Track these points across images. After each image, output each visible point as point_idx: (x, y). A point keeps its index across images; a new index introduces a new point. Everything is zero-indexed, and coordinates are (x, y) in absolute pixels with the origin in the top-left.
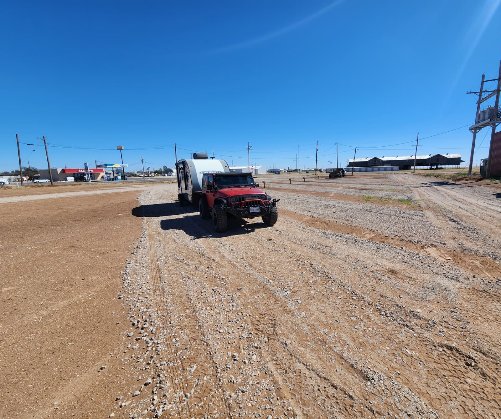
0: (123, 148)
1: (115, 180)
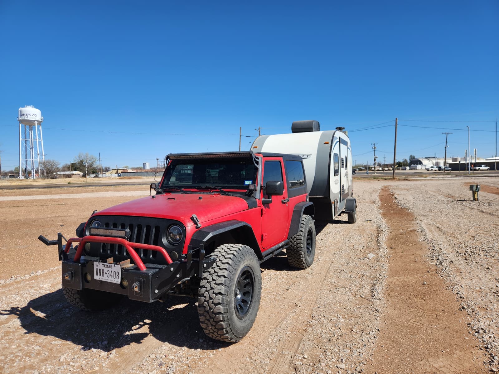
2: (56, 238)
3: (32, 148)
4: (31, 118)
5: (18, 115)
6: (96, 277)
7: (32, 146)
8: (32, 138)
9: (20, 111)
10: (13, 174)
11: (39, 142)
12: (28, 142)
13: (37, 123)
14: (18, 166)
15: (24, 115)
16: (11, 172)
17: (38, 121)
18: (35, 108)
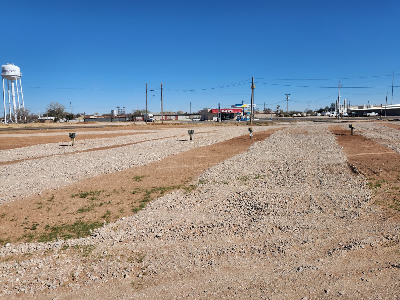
4: (12, 74)
9: (3, 68)
13: (17, 78)
15: (6, 71)
17: (17, 76)
18: (15, 65)
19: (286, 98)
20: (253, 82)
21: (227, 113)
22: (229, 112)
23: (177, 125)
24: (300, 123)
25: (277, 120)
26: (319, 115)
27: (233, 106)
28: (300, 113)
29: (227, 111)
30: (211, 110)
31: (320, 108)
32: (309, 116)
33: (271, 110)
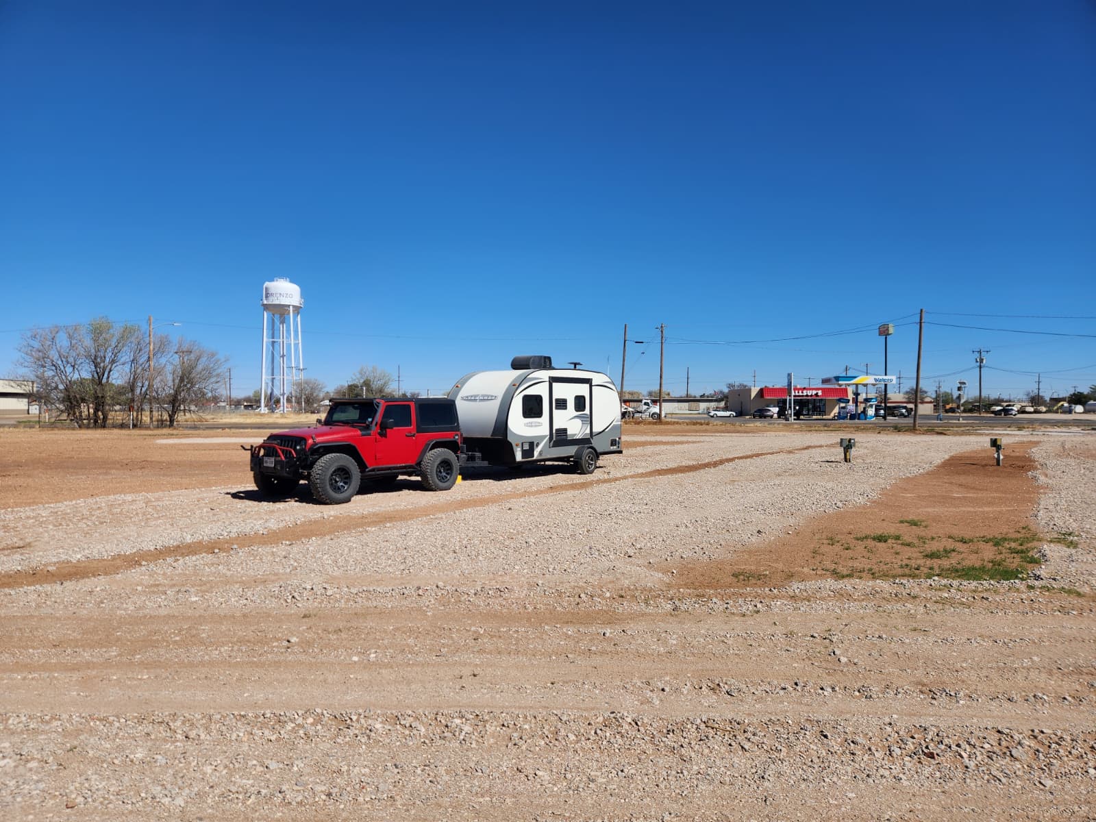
0: (891, 330)
1: (859, 419)
2: (249, 448)
3: (283, 356)
4: (284, 301)
5: (262, 296)
6: (265, 465)
7: (283, 353)
8: (283, 338)
9: (266, 289)
10: (251, 402)
11: (295, 344)
12: (276, 345)
13: (293, 311)
14: (259, 388)
15: (272, 295)
16: (248, 400)
17: (294, 306)
18: (291, 282)
19: (977, 362)
20: (921, 323)
21: (804, 398)
22: (811, 396)
23: (698, 427)
24: (1055, 430)
25: (957, 422)
26: (1077, 411)
27: (825, 381)
28: (1006, 402)
29: (805, 392)
30: (761, 390)
31: (1073, 389)
32: (1044, 413)
33: (926, 392)
